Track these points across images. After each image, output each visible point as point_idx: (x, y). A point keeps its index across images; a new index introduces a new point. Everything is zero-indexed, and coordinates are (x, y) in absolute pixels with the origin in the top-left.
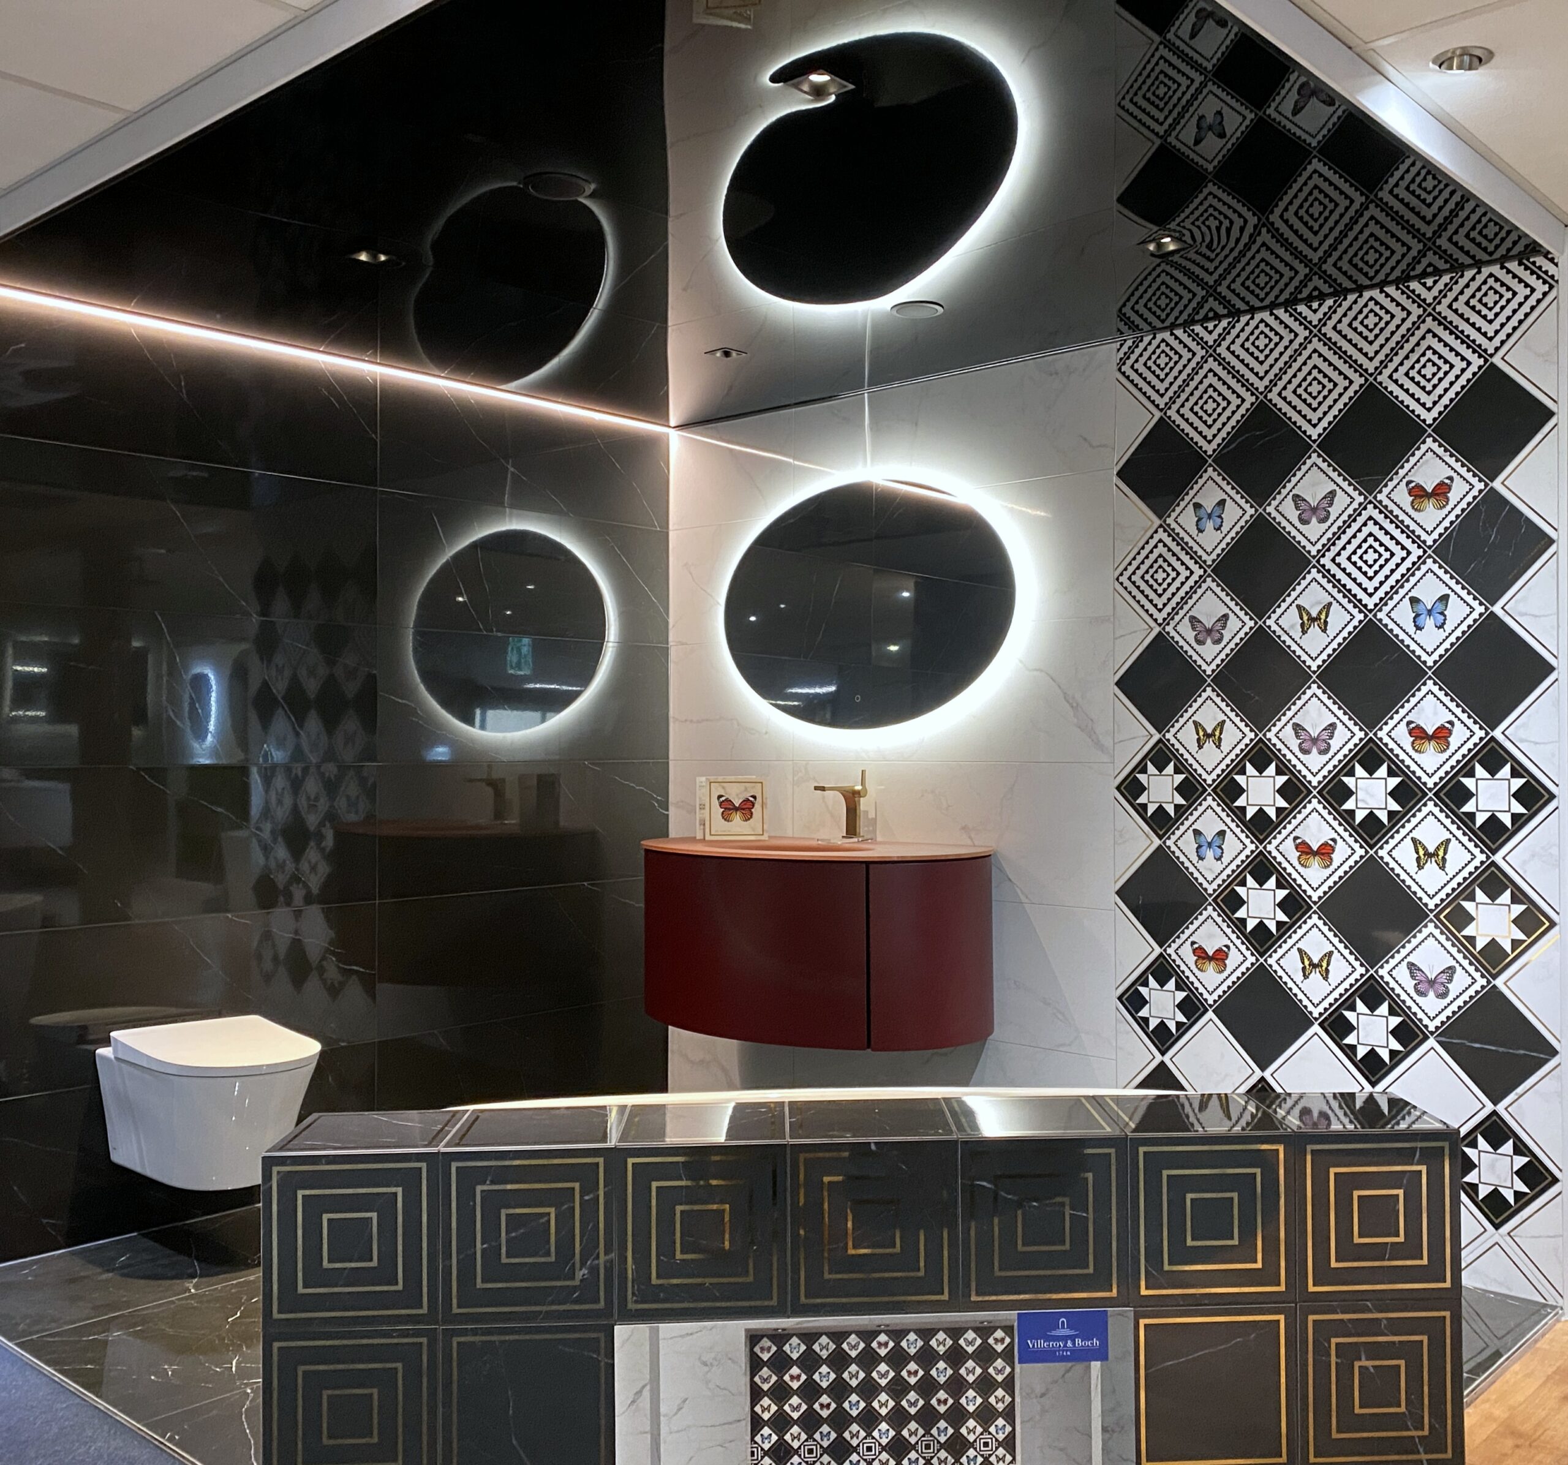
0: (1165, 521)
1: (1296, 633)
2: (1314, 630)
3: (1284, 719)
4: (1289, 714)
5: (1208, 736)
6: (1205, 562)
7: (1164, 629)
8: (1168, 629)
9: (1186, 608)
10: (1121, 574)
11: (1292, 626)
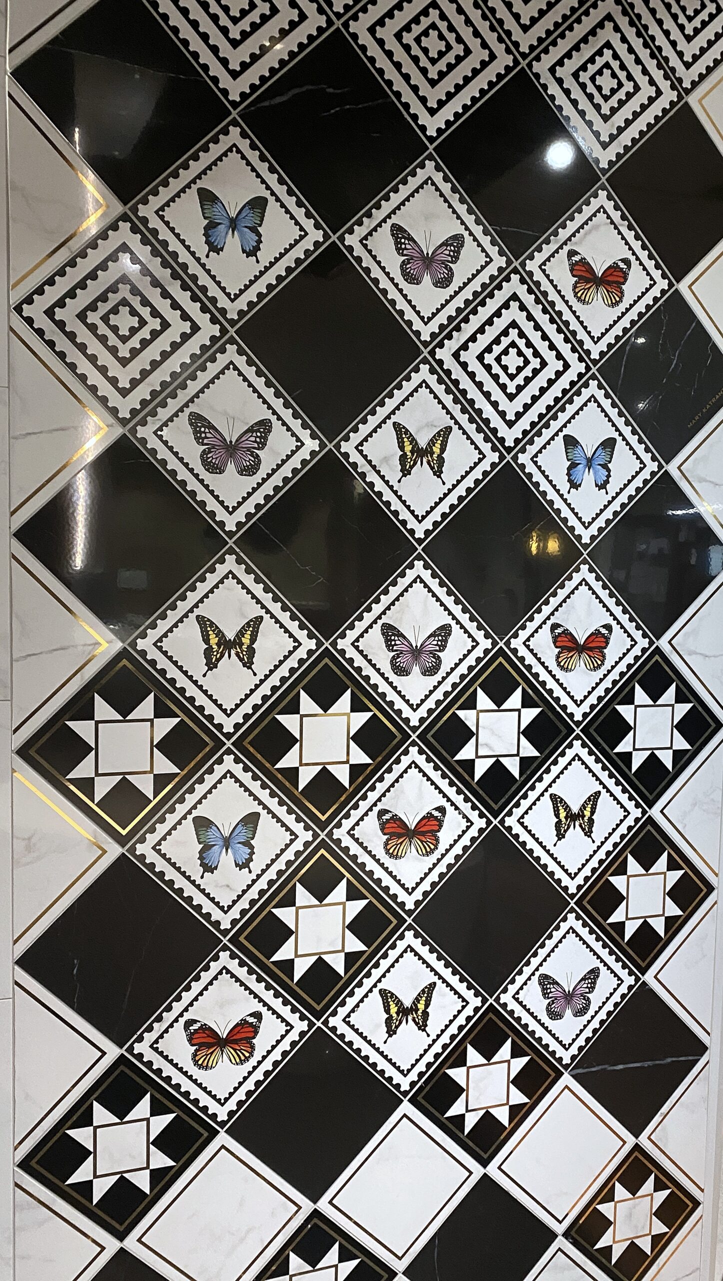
0: (135, 210)
1: (393, 472)
2: (422, 471)
3: (368, 618)
4: (377, 609)
5: (227, 645)
6: (223, 312)
7: (133, 431)
8: (141, 432)
9: (183, 396)
10: (29, 300)
11: (386, 459)
